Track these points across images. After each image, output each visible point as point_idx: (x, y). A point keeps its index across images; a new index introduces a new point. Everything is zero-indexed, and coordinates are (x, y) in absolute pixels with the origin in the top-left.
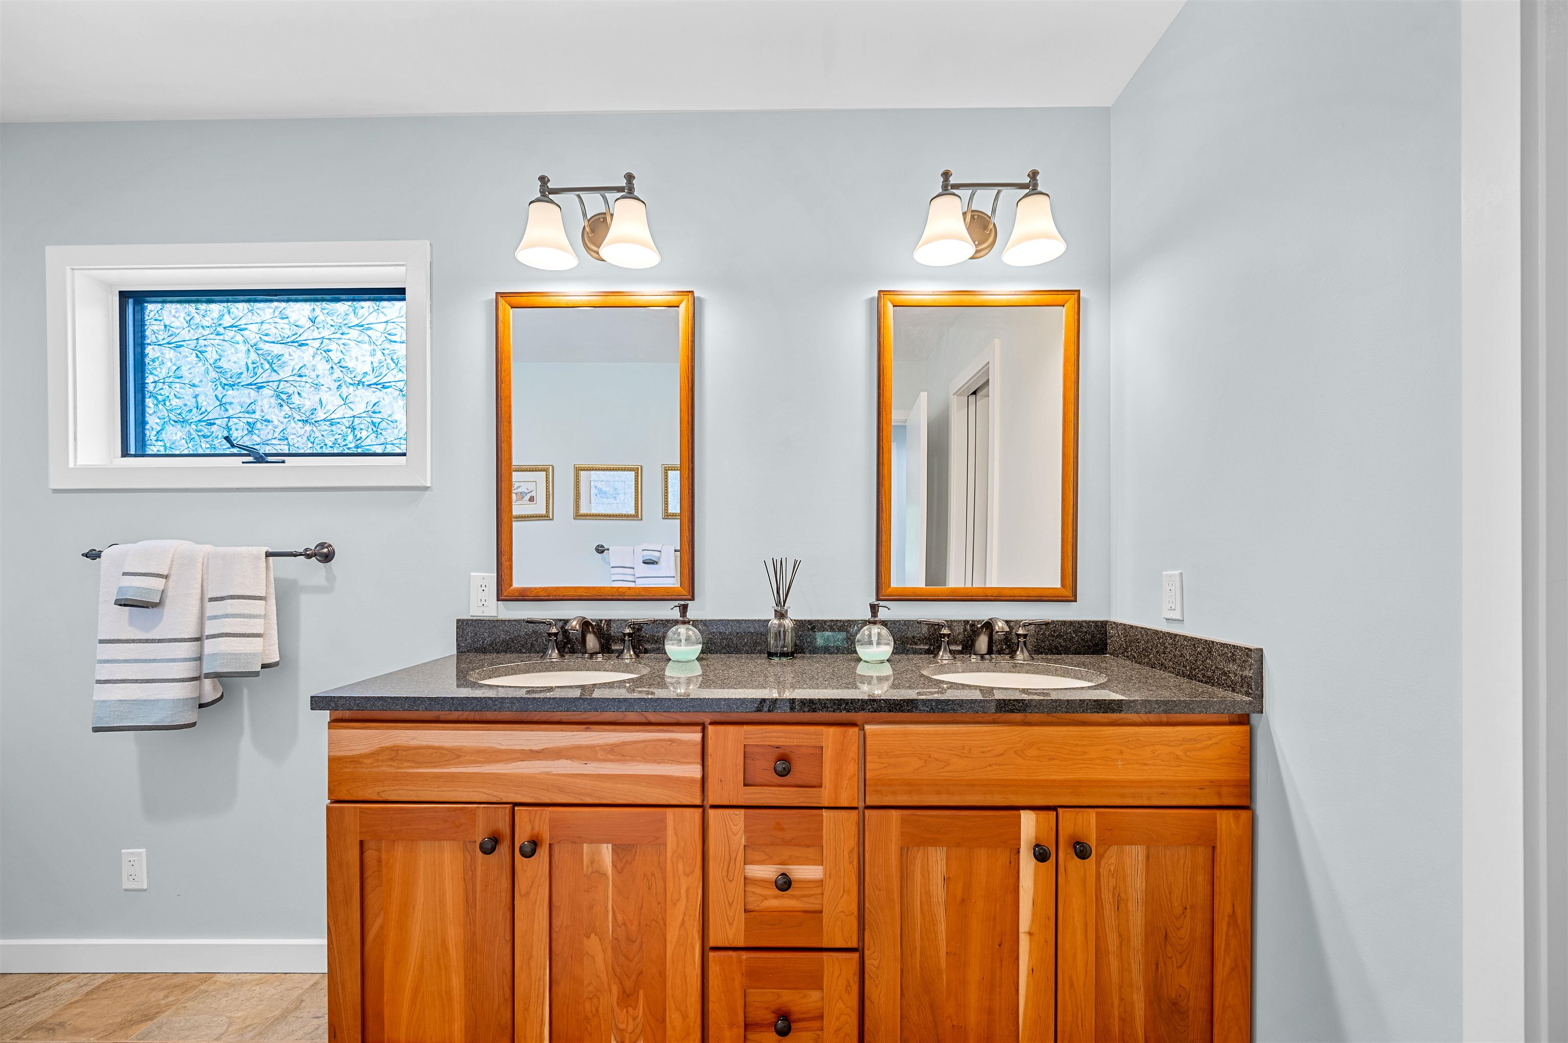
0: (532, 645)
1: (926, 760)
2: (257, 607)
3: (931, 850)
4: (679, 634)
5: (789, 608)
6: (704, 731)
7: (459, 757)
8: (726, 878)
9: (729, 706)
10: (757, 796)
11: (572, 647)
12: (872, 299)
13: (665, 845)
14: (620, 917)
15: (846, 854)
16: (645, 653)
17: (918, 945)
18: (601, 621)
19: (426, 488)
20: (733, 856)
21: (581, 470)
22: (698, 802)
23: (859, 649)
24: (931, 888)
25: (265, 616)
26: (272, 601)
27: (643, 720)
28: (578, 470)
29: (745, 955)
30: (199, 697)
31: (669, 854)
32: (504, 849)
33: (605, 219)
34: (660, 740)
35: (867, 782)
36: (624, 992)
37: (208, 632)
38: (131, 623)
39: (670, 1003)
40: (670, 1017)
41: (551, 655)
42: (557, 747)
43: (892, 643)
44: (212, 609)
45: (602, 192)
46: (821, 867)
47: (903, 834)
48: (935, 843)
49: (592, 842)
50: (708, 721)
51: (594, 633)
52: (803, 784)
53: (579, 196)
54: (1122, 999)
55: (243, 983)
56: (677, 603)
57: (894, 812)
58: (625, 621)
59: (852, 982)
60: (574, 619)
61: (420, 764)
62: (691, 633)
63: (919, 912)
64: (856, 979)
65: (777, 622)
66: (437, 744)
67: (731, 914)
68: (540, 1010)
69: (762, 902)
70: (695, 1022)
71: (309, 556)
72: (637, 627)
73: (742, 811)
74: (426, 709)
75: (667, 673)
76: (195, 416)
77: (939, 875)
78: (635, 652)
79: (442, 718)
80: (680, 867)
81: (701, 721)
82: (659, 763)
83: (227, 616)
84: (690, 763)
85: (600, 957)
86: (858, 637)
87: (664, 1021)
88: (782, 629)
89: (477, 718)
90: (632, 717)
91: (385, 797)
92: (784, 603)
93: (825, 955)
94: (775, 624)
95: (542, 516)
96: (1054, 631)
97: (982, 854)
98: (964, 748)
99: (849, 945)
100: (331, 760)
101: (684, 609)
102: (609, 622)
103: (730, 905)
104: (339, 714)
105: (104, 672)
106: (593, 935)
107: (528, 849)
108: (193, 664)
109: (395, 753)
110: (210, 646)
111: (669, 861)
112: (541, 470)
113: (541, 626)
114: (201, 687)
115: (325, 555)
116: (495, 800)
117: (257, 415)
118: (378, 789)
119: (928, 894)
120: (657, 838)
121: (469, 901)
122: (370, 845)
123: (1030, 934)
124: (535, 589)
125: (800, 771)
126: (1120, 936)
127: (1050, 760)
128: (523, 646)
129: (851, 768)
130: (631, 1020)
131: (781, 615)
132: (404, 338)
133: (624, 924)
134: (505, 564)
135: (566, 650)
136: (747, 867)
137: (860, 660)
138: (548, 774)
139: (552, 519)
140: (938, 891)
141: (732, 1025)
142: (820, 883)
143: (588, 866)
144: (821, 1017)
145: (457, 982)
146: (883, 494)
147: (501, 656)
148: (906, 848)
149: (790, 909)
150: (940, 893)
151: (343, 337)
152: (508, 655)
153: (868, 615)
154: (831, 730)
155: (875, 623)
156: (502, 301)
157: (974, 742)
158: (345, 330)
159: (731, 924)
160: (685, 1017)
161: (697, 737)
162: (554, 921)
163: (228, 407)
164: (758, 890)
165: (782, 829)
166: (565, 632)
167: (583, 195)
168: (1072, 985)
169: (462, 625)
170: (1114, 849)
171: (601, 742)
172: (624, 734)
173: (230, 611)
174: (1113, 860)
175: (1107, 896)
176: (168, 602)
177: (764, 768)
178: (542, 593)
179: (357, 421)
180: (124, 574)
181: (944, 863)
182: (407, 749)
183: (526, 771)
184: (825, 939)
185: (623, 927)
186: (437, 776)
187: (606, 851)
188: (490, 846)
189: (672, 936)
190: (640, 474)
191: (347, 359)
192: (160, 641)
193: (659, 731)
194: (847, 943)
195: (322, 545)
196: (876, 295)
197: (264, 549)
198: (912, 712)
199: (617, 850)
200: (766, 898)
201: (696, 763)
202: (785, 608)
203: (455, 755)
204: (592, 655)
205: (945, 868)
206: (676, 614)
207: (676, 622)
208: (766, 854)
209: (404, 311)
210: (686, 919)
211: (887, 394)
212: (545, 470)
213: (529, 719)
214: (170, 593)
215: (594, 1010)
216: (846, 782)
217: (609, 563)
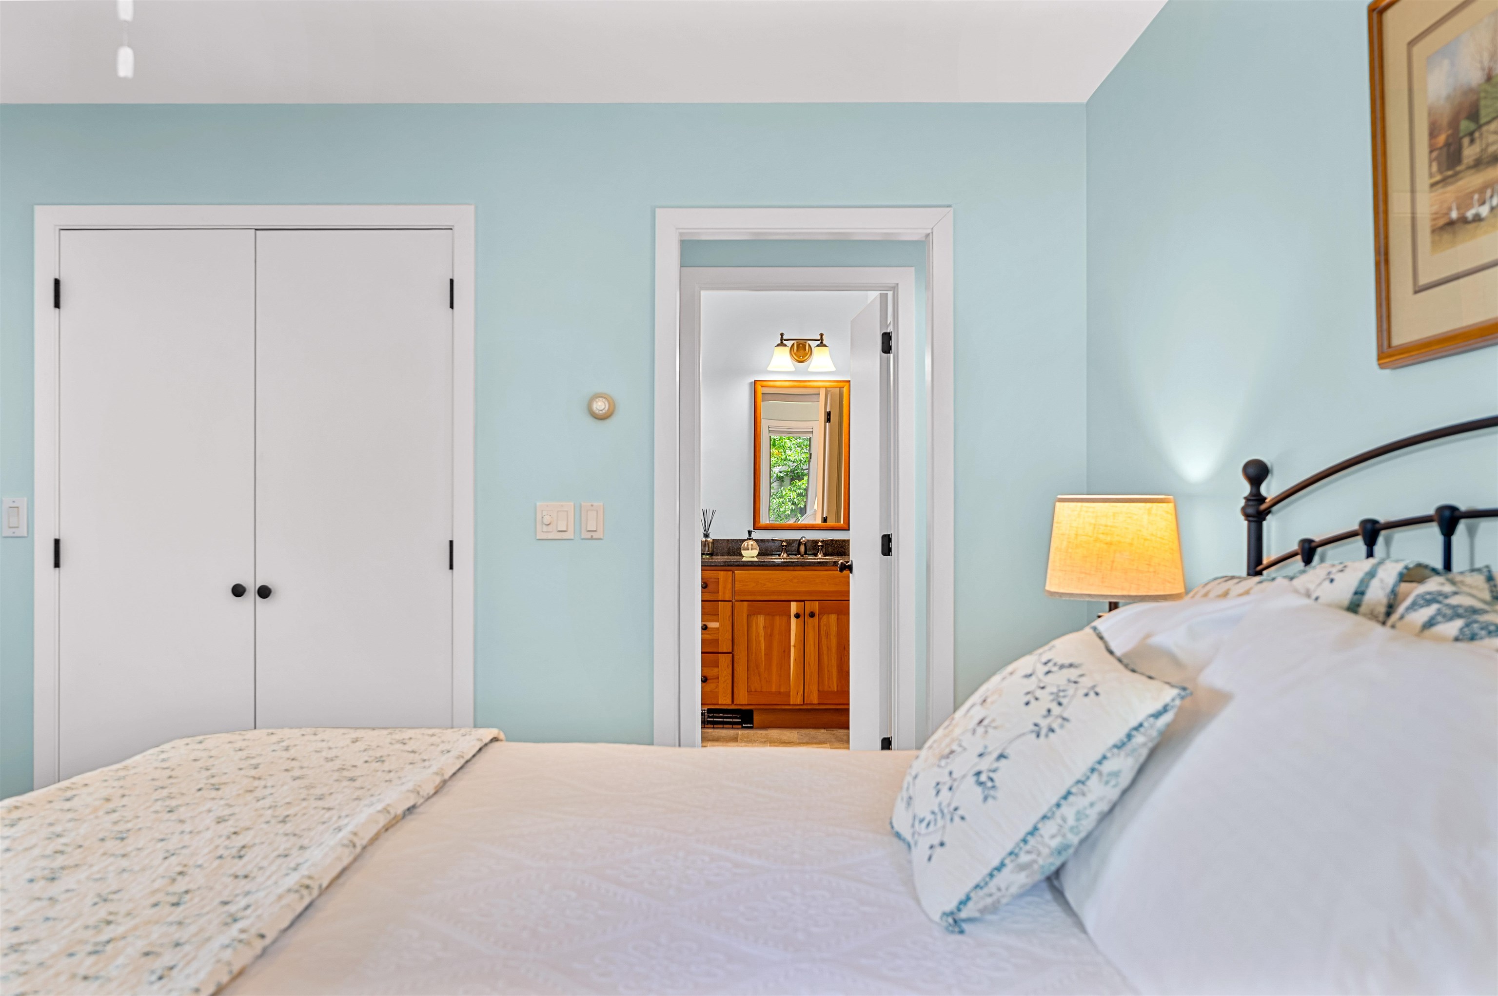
1: (757, 584)
3: (759, 616)
12: (752, 383)
15: (728, 618)
17: (754, 651)
23: (743, 552)
24: (759, 631)
35: (735, 592)
43: (758, 549)
46: (718, 623)
47: (748, 610)
48: (760, 613)
52: (712, 592)
54: (828, 671)
57: (745, 603)
59: (729, 664)
63: (754, 639)
64: (731, 663)
65: (705, 539)
77: (762, 626)
86: (742, 546)
88: (707, 543)
92: (708, 530)
93: (720, 655)
96: (839, 545)
97: (777, 619)
98: (770, 579)
99: (729, 651)
119: (757, 633)
123: (794, 646)
125: (711, 587)
126: (828, 648)
127: (802, 583)
129: (730, 586)
131: (706, 536)
137: (744, 557)
140: (762, 632)
142: (717, 629)
144: (718, 678)
148: (749, 616)
149: (707, 638)
153: (746, 536)
154: (722, 572)
155: (750, 539)
157: (774, 577)
168: (809, 664)
170: (825, 617)
174: (825, 620)
175: (823, 633)
181: (764, 622)
184: (720, 649)
198: (753, 567)
202: (708, 532)
205: (764, 624)
211: (758, 430)
216: (727, 591)
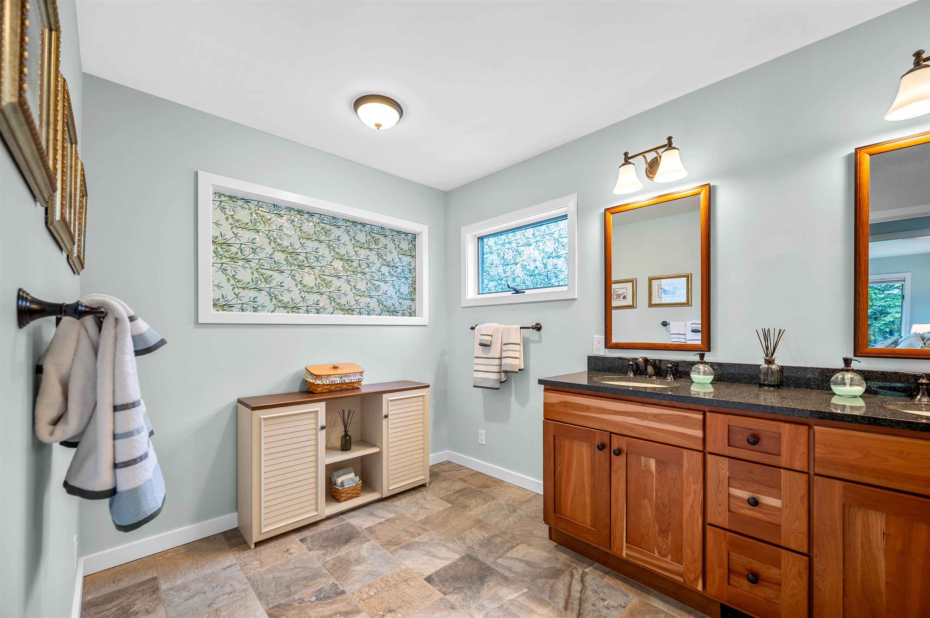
0: (621, 369)
1: (866, 455)
2: (517, 347)
3: (872, 512)
4: (699, 369)
5: (776, 358)
6: (704, 414)
7: (589, 409)
8: (717, 491)
9: (719, 404)
10: (737, 453)
11: (640, 372)
13: (682, 466)
14: (659, 494)
15: (799, 498)
16: (680, 378)
17: (859, 568)
18: (656, 360)
19: (575, 299)
20: (722, 481)
21: (653, 279)
22: (701, 448)
23: (834, 387)
24: (871, 537)
25: (520, 351)
26: (522, 345)
27: (671, 405)
28: (651, 280)
29: (728, 533)
30: (500, 379)
31: (685, 471)
32: (607, 450)
33: (657, 160)
34: (680, 416)
35: (816, 460)
36: (661, 529)
37: (503, 356)
38: (483, 352)
39: (685, 543)
40: (685, 549)
41: (629, 375)
42: (630, 411)
44: (505, 347)
45: (655, 150)
46: (780, 501)
47: (843, 494)
48: (874, 508)
49: (645, 456)
50: (707, 410)
51: (651, 365)
52: (767, 452)
53: (644, 156)
55: (512, 487)
56: (698, 352)
57: (837, 482)
58: (668, 360)
59: (803, 572)
60: (640, 358)
61: (574, 410)
62: (706, 369)
63: (860, 548)
64: (806, 571)
65: (767, 366)
66: (581, 403)
67: (720, 510)
68: (622, 523)
69: (740, 509)
70: (699, 557)
71: (533, 329)
72: (676, 364)
73: (727, 459)
74: (577, 389)
75: (692, 388)
76: (497, 277)
77: (879, 530)
78: (673, 377)
79: (583, 393)
80: (691, 479)
81: (703, 410)
82: (679, 426)
83: (509, 350)
84: (696, 429)
85: (649, 510)
86: (833, 378)
87: (682, 550)
88: (770, 371)
89: (596, 395)
90: (665, 402)
91: (562, 420)
93: (783, 551)
94: (765, 367)
95: (630, 306)
97: (921, 527)
99: (801, 550)
100: (545, 404)
101: (702, 356)
102: (660, 361)
103: (720, 505)
104: (547, 387)
105: (477, 368)
106: (646, 499)
107: (617, 452)
108: (499, 367)
109: (566, 404)
110: (504, 361)
111: (684, 474)
112: (630, 282)
113: (625, 361)
114: (501, 376)
115: (538, 328)
116: (603, 429)
117: (516, 275)
118: (560, 417)
119: (868, 539)
120: (678, 462)
121: (593, 469)
122: (557, 437)
124: (622, 343)
125: (765, 444)
128: (616, 370)
129: (803, 449)
130: (664, 544)
131: (769, 362)
132: (567, 235)
133: (662, 498)
134: (608, 331)
135: (638, 373)
136: (731, 489)
137: (834, 394)
138: (626, 422)
139: (636, 308)
141: (720, 566)
142: (780, 510)
143: (644, 467)
144: (780, 584)
145: (588, 500)
146: (860, 284)
147: (607, 373)
148: (848, 506)
149: (758, 518)
150: (879, 541)
151: (544, 239)
152: (610, 373)
153: (842, 365)
154: (787, 425)
155: (848, 371)
156: (607, 213)
157: (913, 450)
158: (545, 236)
159: (720, 515)
160: (693, 553)
161: (700, 417)
162: (628, 488)
163: (507, 273)
164: (737, 502)
165: (753, 474)
166: (637, 364)
167: (645, 155)
169: (590, 359)
171: (650, 412)
172: (661, 410)
173: (510, 349)
176: (492, 344)
177: (741, 438)
178: (625, 346)
179: (549, 273)
180: (481, 335)
181: (884, 524)
182: (570, 403)
183: (616, 419)
184: (783, 541)
185: (661, 499)
186: (581, 416)
187: (653, 463)
188: (601, 447)
189: (686, 510)
190: (690, 278)
191: (545, 248)
192: (490, 358)
193: (679, 411)
194: (799, 549)
195: (537, 324)
196: (854, 151)
197: (520, 326)
198: (852, 422)
199: (657, 462)
200: (742, 508)
201: (700, 430)
202: (773, 358)
203: (587, 408)
204: (650, 377)
205: (884, 527)
206: (697, 358)
207: (698, 363)
208: (742, 484)
209: (566, 225)
210: (694, 504)
212: (631, 281)
213: (617, 398)
214: (493, 342)
215: (646, 533)
216: (798, 457)
217: (670, 332)
